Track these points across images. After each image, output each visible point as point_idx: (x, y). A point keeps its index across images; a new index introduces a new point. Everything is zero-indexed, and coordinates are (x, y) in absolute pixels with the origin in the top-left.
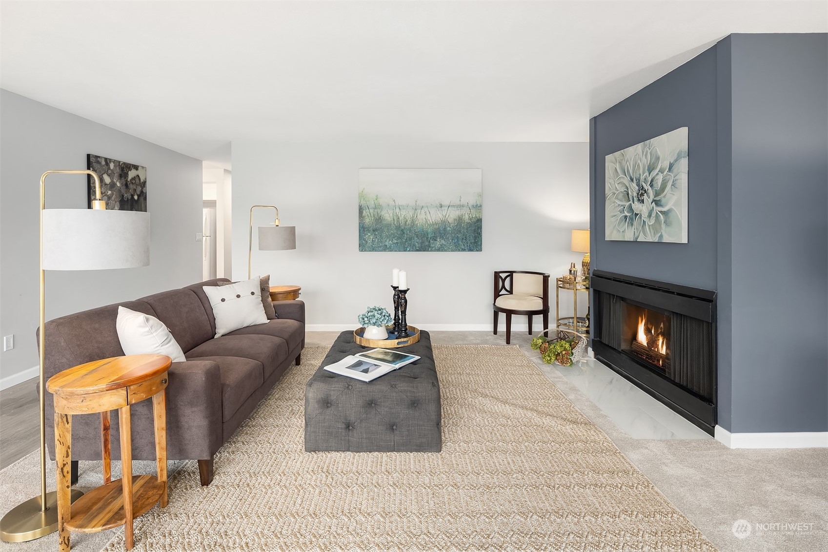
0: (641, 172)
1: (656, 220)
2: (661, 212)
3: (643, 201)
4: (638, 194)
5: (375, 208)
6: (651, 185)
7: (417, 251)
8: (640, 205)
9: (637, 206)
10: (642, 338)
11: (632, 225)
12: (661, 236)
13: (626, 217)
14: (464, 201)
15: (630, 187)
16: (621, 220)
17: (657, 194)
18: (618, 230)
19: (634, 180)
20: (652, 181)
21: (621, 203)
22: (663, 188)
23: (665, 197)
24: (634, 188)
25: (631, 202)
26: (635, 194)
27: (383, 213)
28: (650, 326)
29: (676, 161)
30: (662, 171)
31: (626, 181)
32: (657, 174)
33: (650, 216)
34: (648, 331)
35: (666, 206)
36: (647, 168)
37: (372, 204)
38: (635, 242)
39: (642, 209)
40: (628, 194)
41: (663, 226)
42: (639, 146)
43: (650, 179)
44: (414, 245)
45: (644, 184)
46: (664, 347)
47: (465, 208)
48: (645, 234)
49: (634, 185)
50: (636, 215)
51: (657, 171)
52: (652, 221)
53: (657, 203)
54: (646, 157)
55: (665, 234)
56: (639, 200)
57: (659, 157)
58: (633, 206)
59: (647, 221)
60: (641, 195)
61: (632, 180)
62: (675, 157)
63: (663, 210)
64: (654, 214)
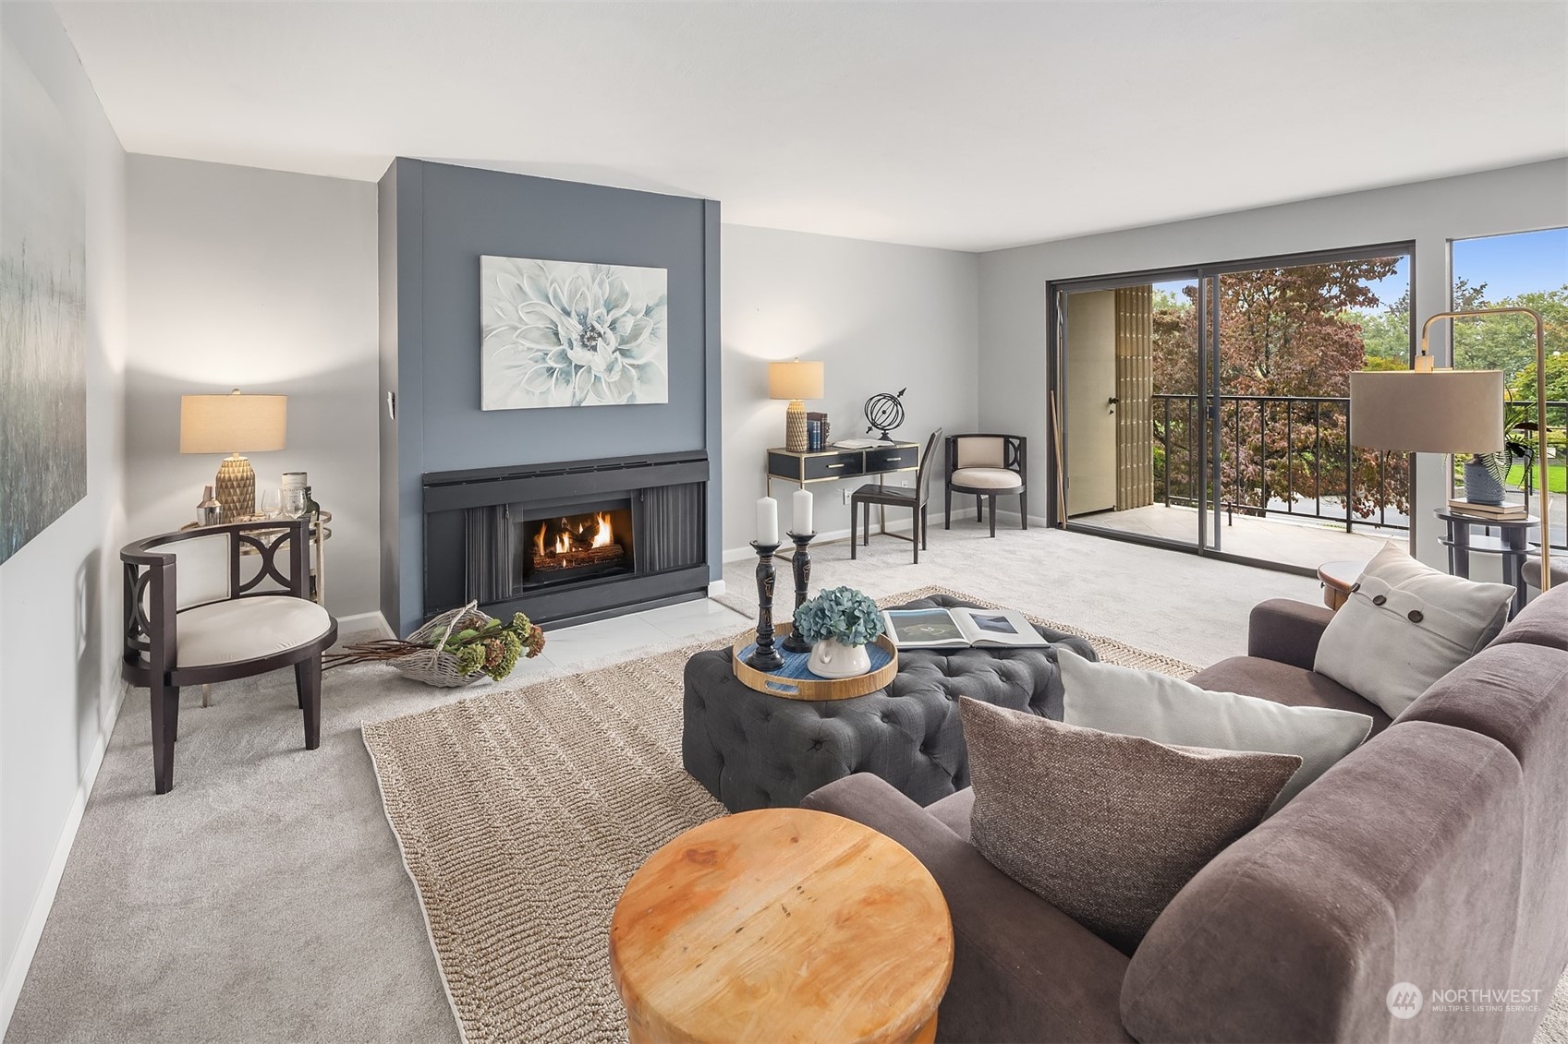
0: (590, 305)
1: (622, 376)
2: (632, 365)
3: (594, 348)
4: (582, 337)
6: (613, 326)
8: (589, 354)
9: (579, 354)
11: (568, 382)
12: (633, 396)
13: (551, 371)
15: (562, 324)
16: (537, 374)
17: (623, 341)
18: (528, 392)
19: (573, 314)
20: (613, 323)
21: (536, 346)
22: (636, 334)
23: (638, 346)
24: (571, 328)
25: (565, 346)
26: (575, 336)
29: (657, 305)
30: (630, 312)
31: (553, 313)
32: (624, 315)
33: (610, 369)
35: (642, 357)
36: (602, 302)
38: (577, 409)
39: (597, 360)
40: (556, 334)
41: (636, 383)
42: (586, 269)
43: (609, 319)
45: (596, 325)
48: (598, 394)
49: (573, 322)
50: (578, 367)
51: (624, 310)
52: (615, 377)
53: (624, 353)
54: (601, 284)
55: (636, 392)
56: (584, 345)
57: (627, 295)
58: (570, 354)
59: (603, 376)
60: (589, 338)
61: (568, 314)
62: (656, 301)
63: (635, 362)
64: (618, 368)
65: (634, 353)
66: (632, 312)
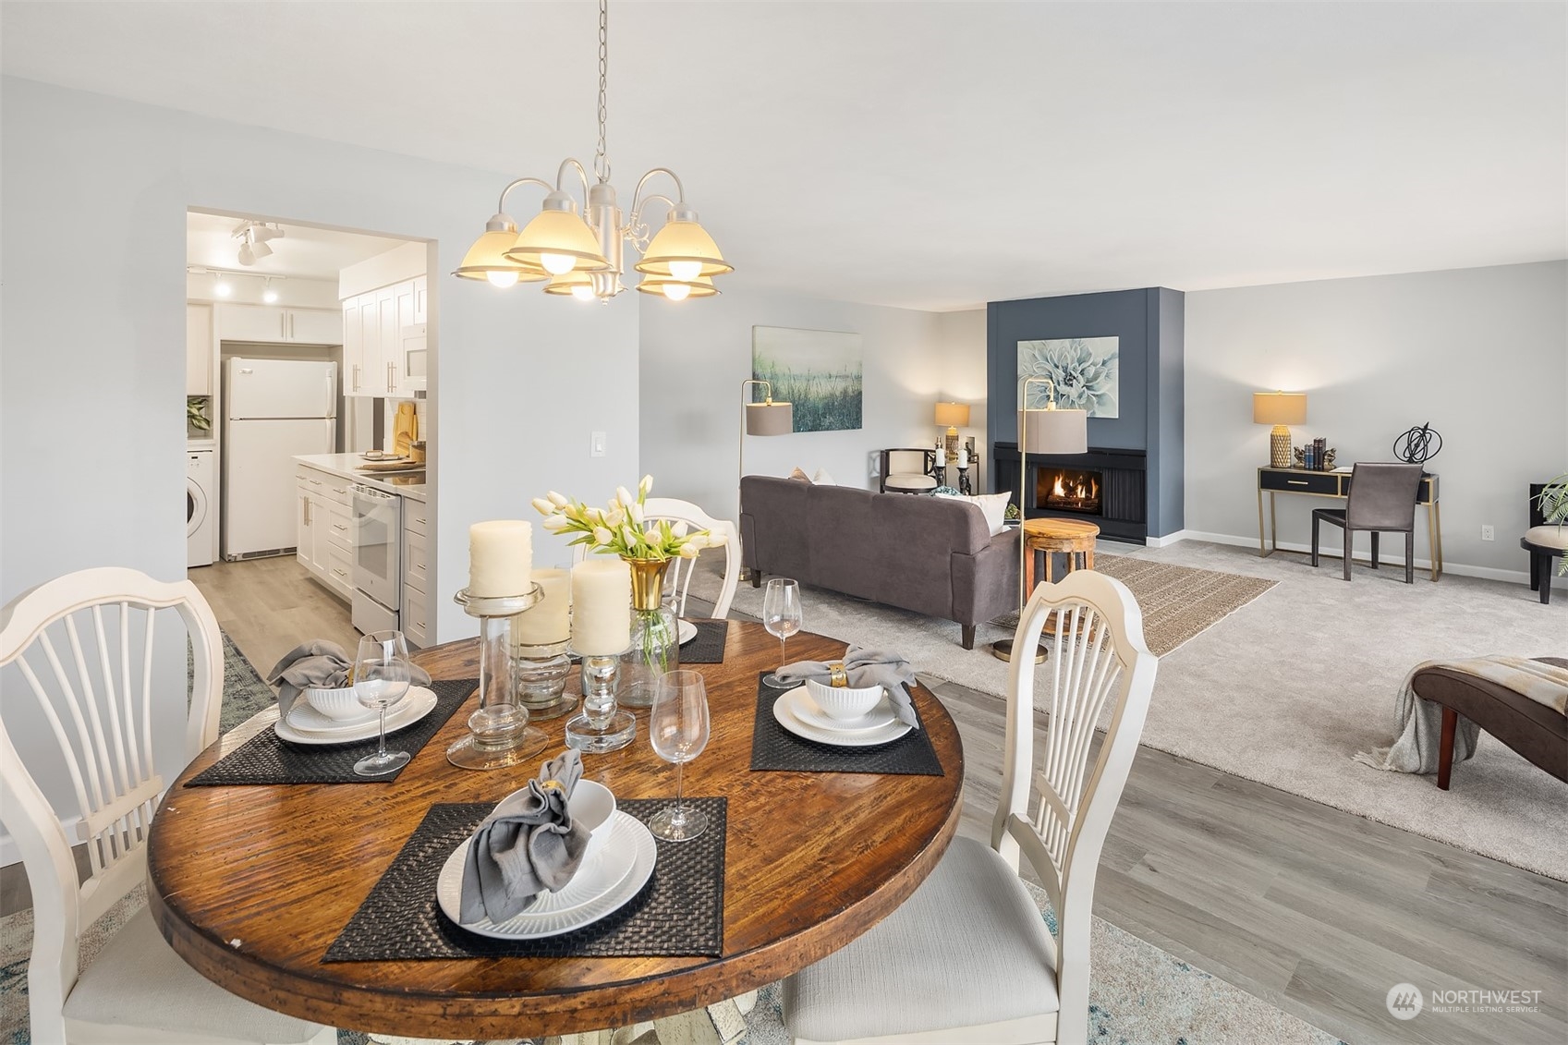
0: (1069, 362)
1: (1088, 401)
2: (1093, 395)
3: (1071, 385)
4: (1065, 379)
5: (772, 378)
6: (1082, 373)
7: (809, 431)
8: (1068, 388)
9: (1063, 389)
10: (1059, 490)
12: (1094, 413)
14: (848, 373)
15: (1055, 372)
16: (1042, 398)
17: (1088, 381)
19: (1060, 367)
20: (1083, 370)
22: (1096, 377)
23: (1097, 384)
24: (1060, 374)
26: (1061, 379)
27: (779, 385)
28: (1067, 481)
29: (1110, 359)
30: (1093, 364)
31: (1050, 367)
32: (1089, 366)
33: (1080, 396)
34: (1065, 486)
35: (1099, 390)
36: (1077, 360)
37: (768, 373)
39: (1073, 392)
40: (1051, 378)
41: (1096, 405)
42: (1067, 342)
43: (1080, 369)
44: (807, 424)
45: (1072, 372)
46: (1084, 492)
47: (849, 379)
49: (1060, 371)
50: (1062, 395)
51: (1089, 363)
52: (1083, 401)
53: (1088, 388)
54: (1075, 351)
55: (1096, 411)
56: (1066, 384)
57: (1091, 354)
58: (1058, 387)
59: (1076, 401)
60: (1069, 380)
61: (1058, 367)
62: (1109, 356)
63: (1096, 393)
64: (1085, 396)
65: (1096, 387)
66: (1094, 364)
